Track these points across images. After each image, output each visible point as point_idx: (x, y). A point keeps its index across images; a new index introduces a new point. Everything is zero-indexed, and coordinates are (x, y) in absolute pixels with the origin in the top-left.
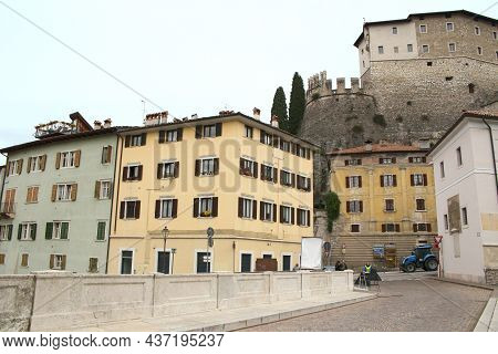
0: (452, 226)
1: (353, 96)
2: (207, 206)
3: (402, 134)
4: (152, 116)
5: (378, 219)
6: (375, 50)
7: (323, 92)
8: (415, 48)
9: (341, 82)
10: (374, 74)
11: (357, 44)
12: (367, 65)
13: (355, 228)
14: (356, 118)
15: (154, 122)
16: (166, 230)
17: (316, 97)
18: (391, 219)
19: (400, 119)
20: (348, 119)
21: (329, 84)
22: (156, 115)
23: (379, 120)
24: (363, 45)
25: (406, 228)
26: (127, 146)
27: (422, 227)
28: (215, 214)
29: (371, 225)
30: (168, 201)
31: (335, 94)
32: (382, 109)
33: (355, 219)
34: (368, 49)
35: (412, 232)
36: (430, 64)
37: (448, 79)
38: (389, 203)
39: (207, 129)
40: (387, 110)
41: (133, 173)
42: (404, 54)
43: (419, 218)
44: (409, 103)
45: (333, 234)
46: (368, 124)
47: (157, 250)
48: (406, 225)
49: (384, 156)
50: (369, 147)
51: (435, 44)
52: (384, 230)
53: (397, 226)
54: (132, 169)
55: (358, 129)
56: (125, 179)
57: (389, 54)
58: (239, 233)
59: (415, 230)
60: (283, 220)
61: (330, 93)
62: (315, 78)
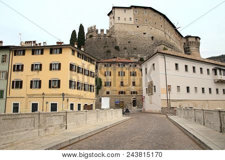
0: (149, 92)
1: (107, 37)
2: (55, 84)
3: (126, 55)
4: (28, 42)
5: (117, 89)
6: (116, 18)
7: (94, 34)
8: (133, 19)
9: (102, 31)
10: (116, 28)
11: (109, 15)
12: (113, 24)
13: (108, 93)
14: (108, 47)
15: (29, 45)
16: (43, 94)
17: (91, 36)
18: (122, 89)
19: (125, 48)
20: (105, 47)
21: (97, 31)
22: (30, 42)
23: (117, 48)
24: (112, 16)
25: (128, 93)
26: (15, 55)
27: (134, 93)
28: (59, 87)
29: (115, 92)
30: (36, 81)
31: (99, 36)
32: (118, 44)
33: (108, 89)
34: (114, 18)
35: (130, 95)
36: (138, 27)
37: (144, 34)
38: (122, 83)
39: (55, 50)
40: (120, 44)
41: (19, 68)
42: (128, 22)
43: (133, 89)
44: (129, 42)
45: (99, 95)
46: (113, 50)
47: (32, 103)
48: (128, 92)
49: (120, 64)
50: (114, 60)
51: (140, 19)
52: (119, 94)
53: (125, 92)
54: (18, 66)
55: (109, 52)
56: (14, 70)
57: (122, 21)
58: (69, 95)
59: (131, 94)
60: (85, 90)
61: (97, 35)
62: (91, 28)
